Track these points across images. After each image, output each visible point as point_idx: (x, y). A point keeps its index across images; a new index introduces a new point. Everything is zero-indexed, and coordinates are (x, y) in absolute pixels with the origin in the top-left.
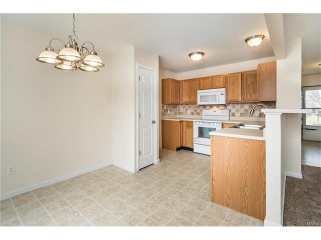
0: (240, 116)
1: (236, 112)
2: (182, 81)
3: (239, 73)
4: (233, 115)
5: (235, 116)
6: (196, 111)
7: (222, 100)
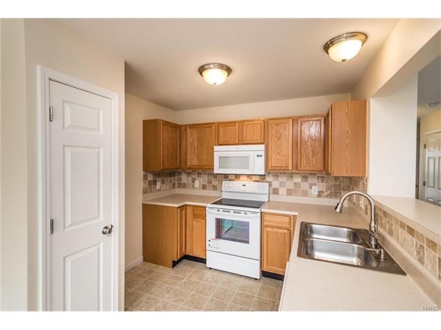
0: (287, 194)
1: (280, 186)
2: (186, 126)
3: (289, 118)
4: (276, 192)
5: (278, 194)
6: (210, 182)
7: (259, 167)
